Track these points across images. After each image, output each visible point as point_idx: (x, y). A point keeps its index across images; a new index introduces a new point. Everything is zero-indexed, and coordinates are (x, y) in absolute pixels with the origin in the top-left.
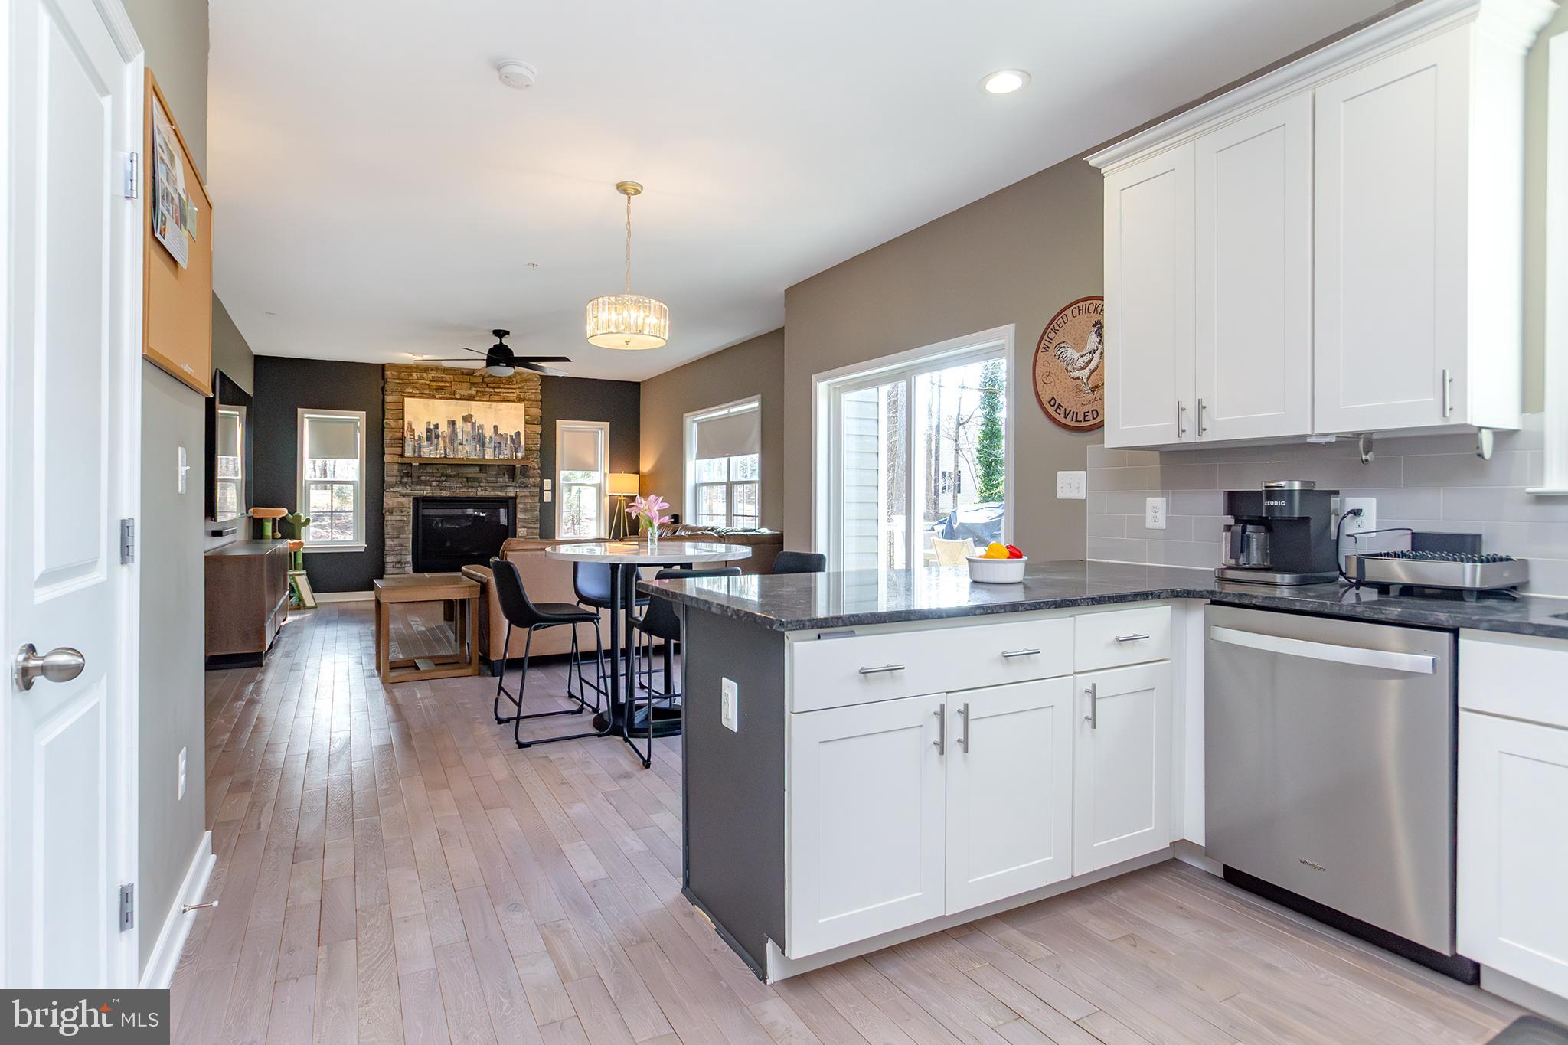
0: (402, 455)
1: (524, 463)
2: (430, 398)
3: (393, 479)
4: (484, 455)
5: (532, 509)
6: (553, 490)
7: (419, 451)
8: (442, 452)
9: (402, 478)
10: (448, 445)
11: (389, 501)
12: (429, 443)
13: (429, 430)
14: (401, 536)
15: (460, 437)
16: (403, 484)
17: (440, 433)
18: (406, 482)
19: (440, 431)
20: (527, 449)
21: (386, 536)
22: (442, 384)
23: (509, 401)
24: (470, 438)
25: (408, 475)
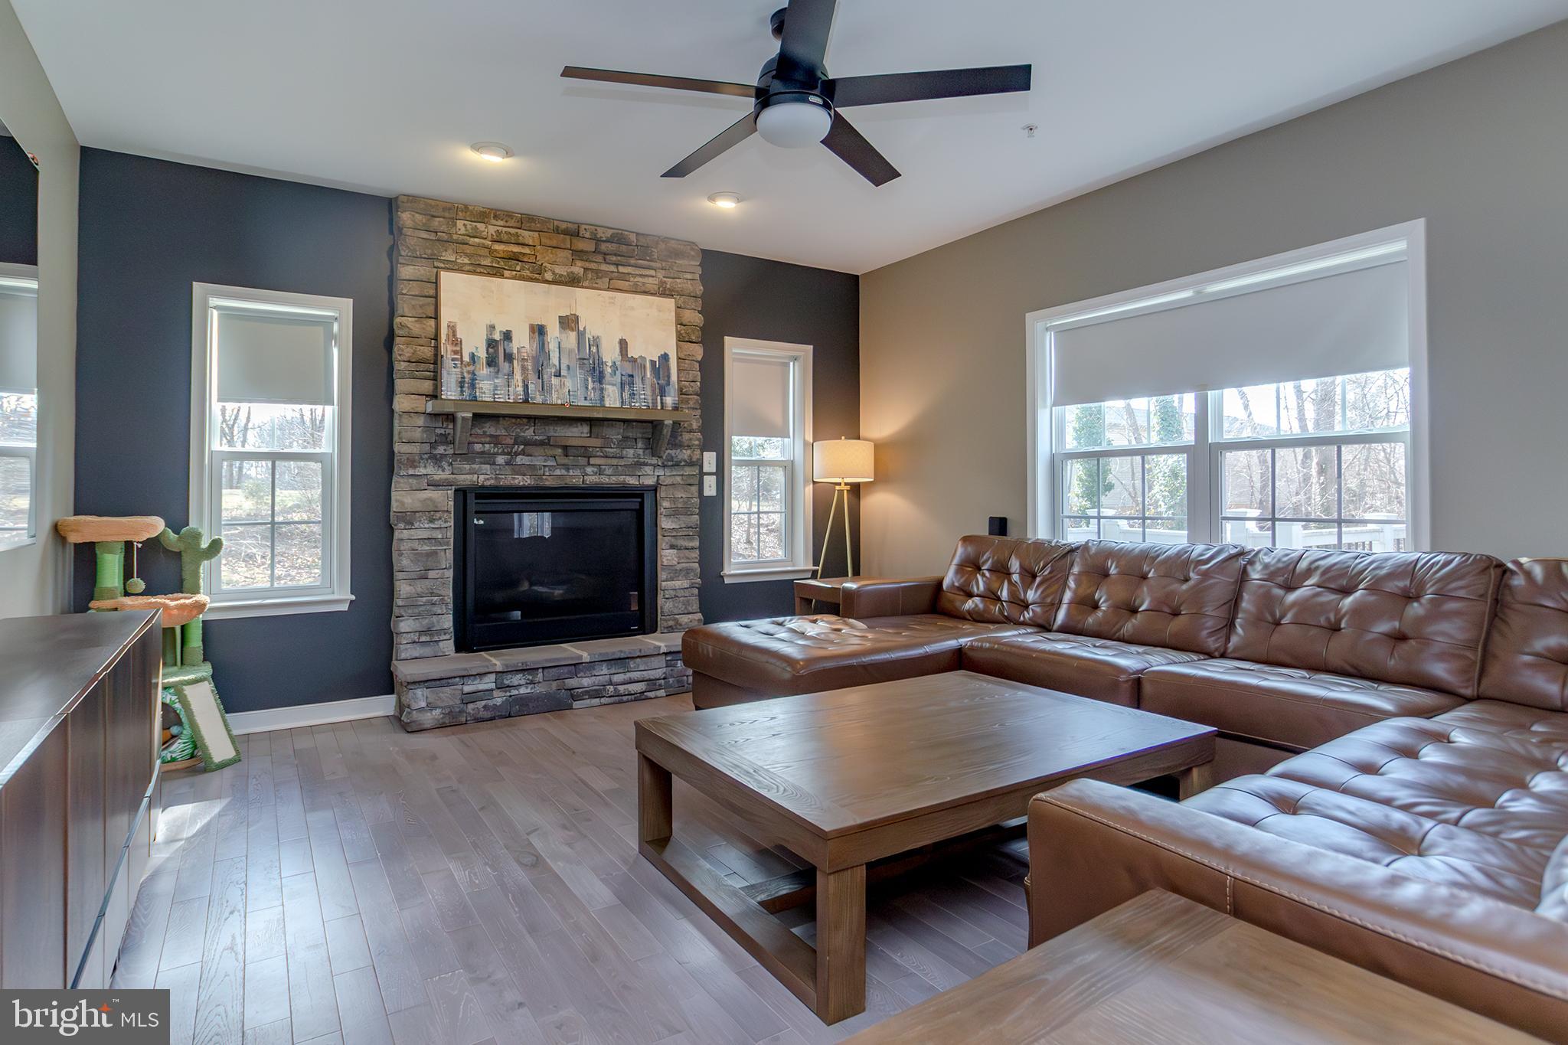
0: (434, 396)
1: (677, 416)
2: (494, 275)
3: (415, 449)
4: (602, 399)
5: (686, 511)
6: (720, 473)
7: (473, 386)
8: (520, 389)
9: (433, 445)
10: (532, 377)
11: (404, 497)
12: (492, 369)
13: (491, 344)
14: (431, 574)
15: (555, 360)
16: (437, 460)
17: (515, 351)
18: (443, 456)
19: (515, 346)
20: (681, 392)
21: (398, 575)
22: (516, 249)
23: (645, 293)
24: (574, 364)
25: (445, 440)
